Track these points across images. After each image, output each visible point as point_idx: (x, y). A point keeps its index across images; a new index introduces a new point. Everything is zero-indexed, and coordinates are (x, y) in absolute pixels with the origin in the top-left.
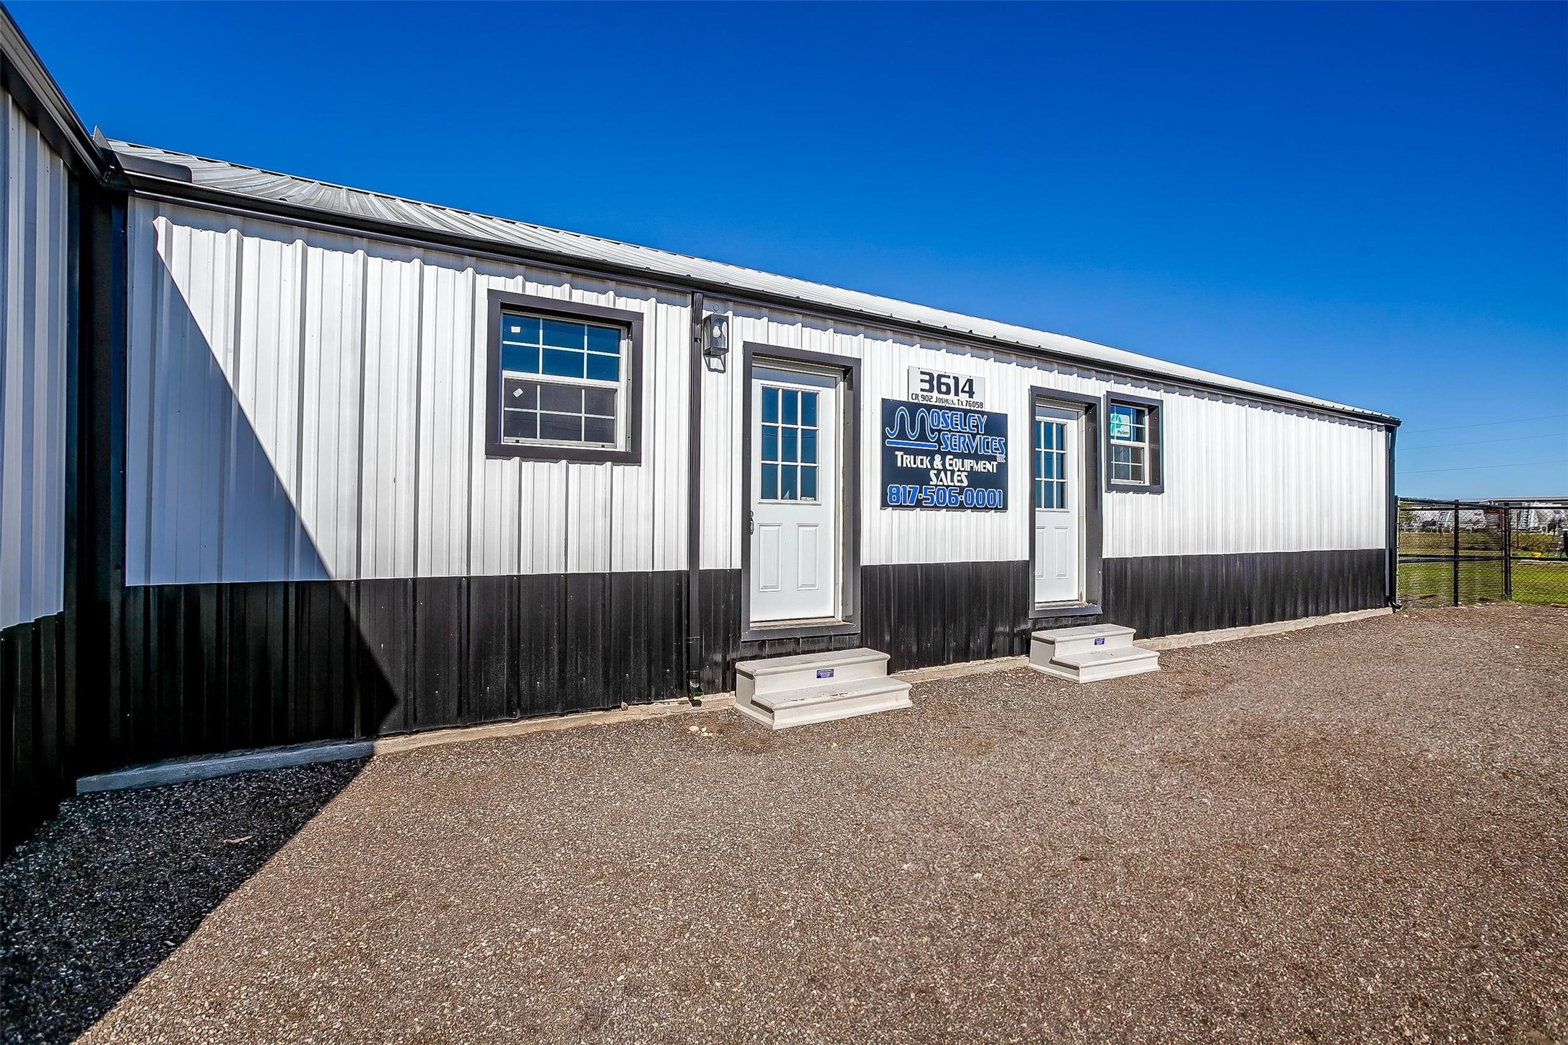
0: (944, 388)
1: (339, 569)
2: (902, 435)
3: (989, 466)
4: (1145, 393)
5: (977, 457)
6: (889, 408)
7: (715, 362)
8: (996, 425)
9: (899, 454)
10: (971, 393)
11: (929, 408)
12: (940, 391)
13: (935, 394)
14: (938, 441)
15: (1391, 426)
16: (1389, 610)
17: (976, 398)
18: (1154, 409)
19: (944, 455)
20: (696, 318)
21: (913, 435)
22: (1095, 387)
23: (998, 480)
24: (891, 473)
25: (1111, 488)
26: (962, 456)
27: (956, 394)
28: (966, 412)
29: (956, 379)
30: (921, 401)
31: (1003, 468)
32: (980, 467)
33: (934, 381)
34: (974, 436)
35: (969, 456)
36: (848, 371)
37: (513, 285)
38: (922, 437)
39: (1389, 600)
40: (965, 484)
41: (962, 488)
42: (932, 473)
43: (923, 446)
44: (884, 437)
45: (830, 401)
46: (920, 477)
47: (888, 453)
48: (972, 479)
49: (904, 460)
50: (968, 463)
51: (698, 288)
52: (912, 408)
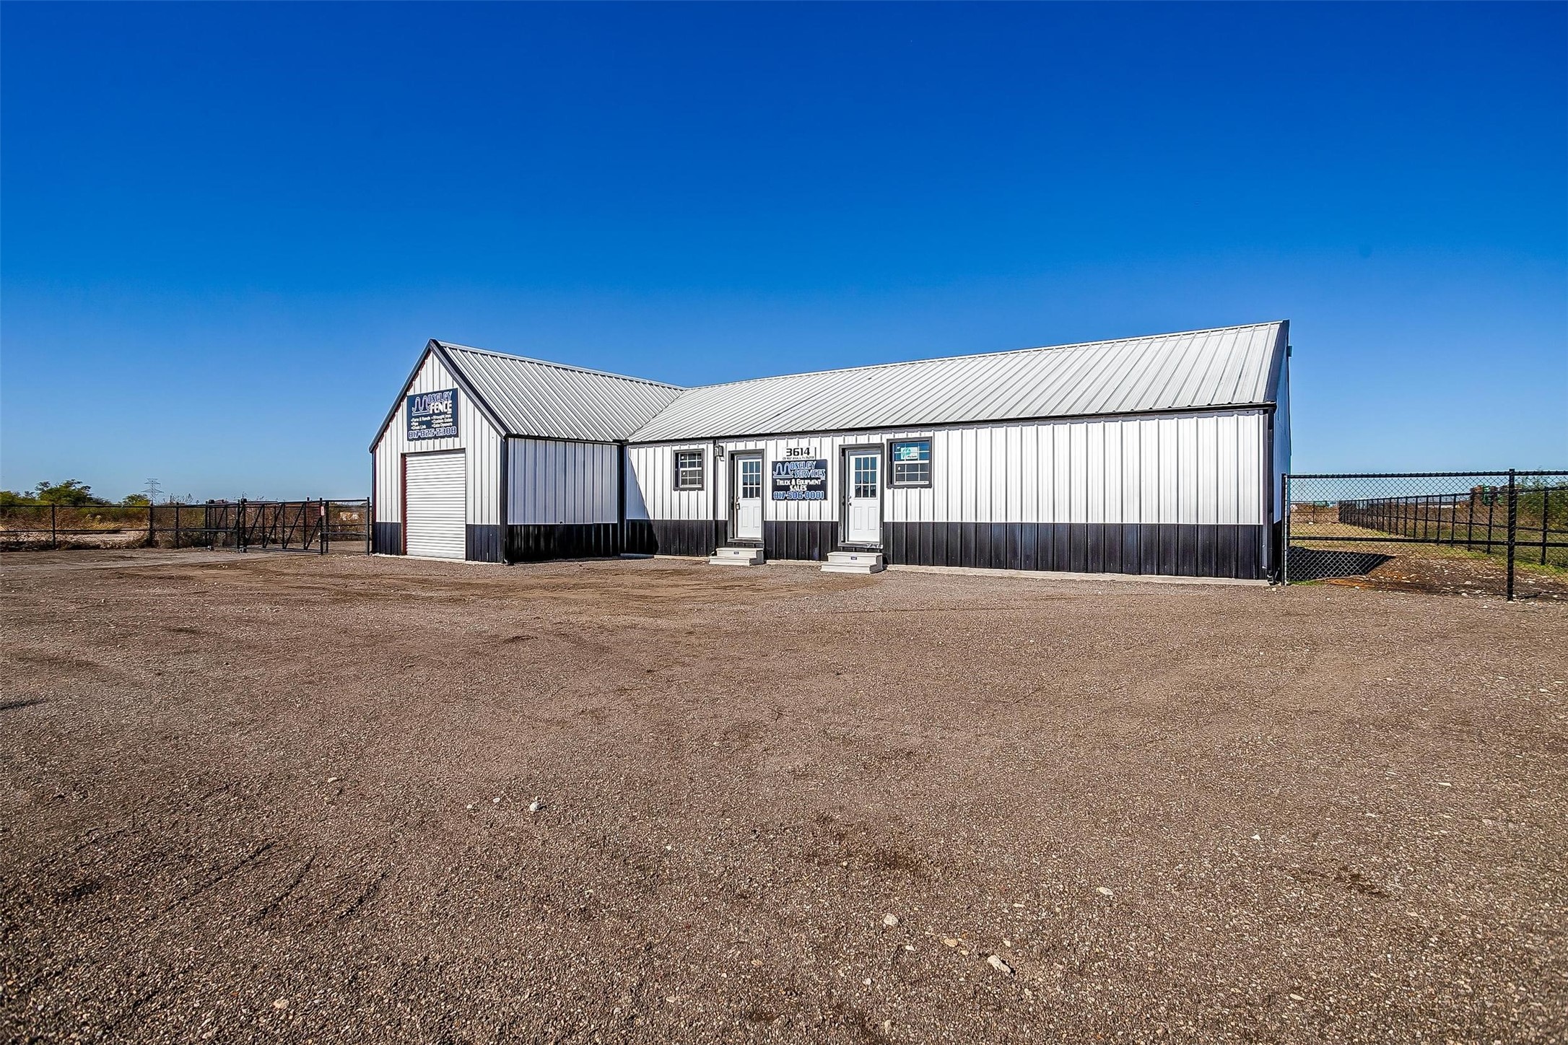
0: (796, 453)
1: (652, 518)
2: (779, 474)
3: (817, 482)
4: (920, 434)
5: (811, 479)
6: (775, 464)
7: (722, 458)
8: (821, 465)
9: (778, 480)
10: (808, 453)
11: (789, 462)
12: (794, 455)
13: (793, 456)
14: (794, 474)
17: (810, 455)
18: (930, 441)
19: (796, 479)
20: (716, 447)
21: (783, 474)
22: (880, 438)
23: (823, 487)
24: (776, 488)
26: (804, 479)
27: (802, 454)
28: (806, 461)
29: (802, 449)
30: (787, 460)
31: (825, 483)
32: (812, 482)
33: (792, 452)
34: (809, 470)
35: (807, 479)
36: (761, 453)
38: (787, 473)
39: (1267, 574)
40: (806, 489)
41: (804, 492)
42: (791, 487)
43: (787, 476)
44: (773, 475)
46: (786, 488)
47: (774, 481)
48: (810, 488)
49: (781, 483)
50: (807, 482)
51: (715, 439)
52: (783, 463)
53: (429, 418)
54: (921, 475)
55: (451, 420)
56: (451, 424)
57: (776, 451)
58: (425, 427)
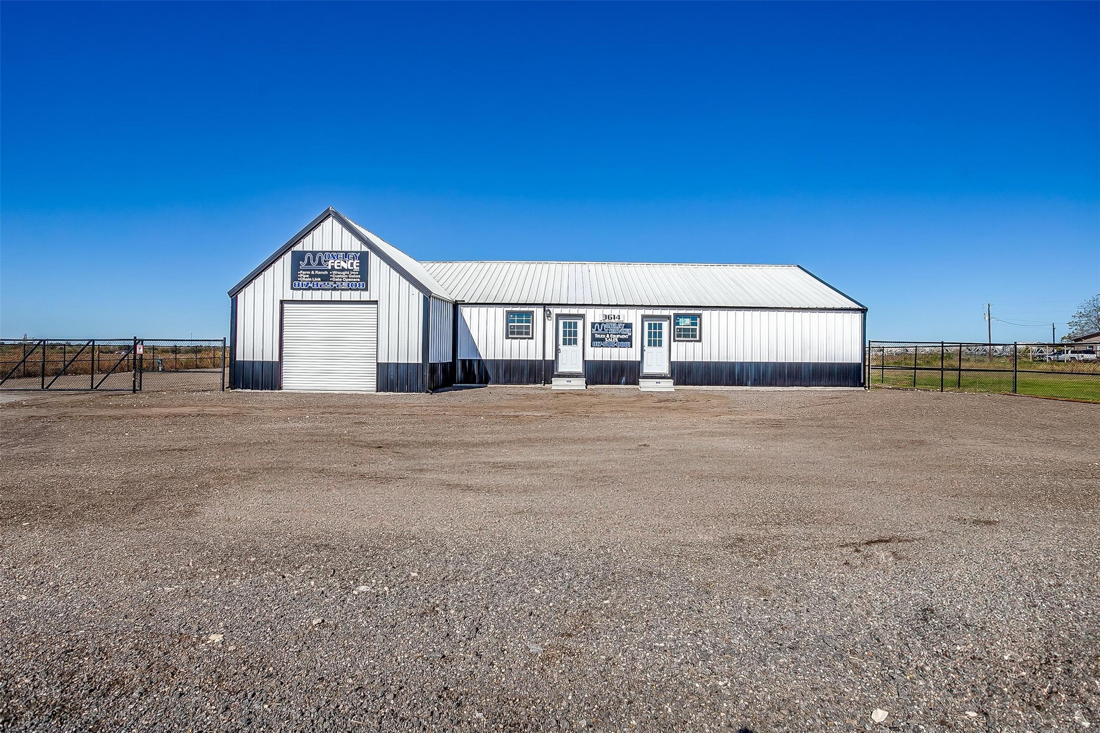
0: (610, 318)
2: (597, 330)
3: (625, 336)
4: (695, 312)
5: (621, 334)
6: (593, 324)
7: (549, 318)
8: (628, 326)
9: (596, 335)
10: (619, 319)
11: (605, 323)
12: (609, 319)
13: (607, 319)
14: (608, 331)
15: (864, 311)
16: (863, 389)
17: (621, 320)
18: (700, 316)
19: (610, 334)
20: (544, 310)
21: (600, 330)
22: (671, 312)
23: (630, 339)
24: (594, 339)
25: (675, 341)
26: (616, 334)
27: (614, 319)
28: (617, 323)
29: (614, 316)
30: (603, 322)
31: (630, 337)
32: (622, 337)
33: (606, 317)
34: (620, 329)
35: (618, 334)
36: (582, 316)
37: (510, 309)
38: (603, 330)
39: (862, 385)
40: (617, 341)
41: (616, 342)
42: (606, 339)
43: (603, 332)
44: (592, 331)
45: (580, 323)
46: (603, 340)
47: (593, 335)
48: (620, 340)
49: (597, 336)
50: (618, 336)
51: (544, 305)
52: (600, 324)
53: (326, 273)
54: (690, 334)
55: (359, 276)
56: (359, 280)
57: (594, 316)
58: (319, 279)
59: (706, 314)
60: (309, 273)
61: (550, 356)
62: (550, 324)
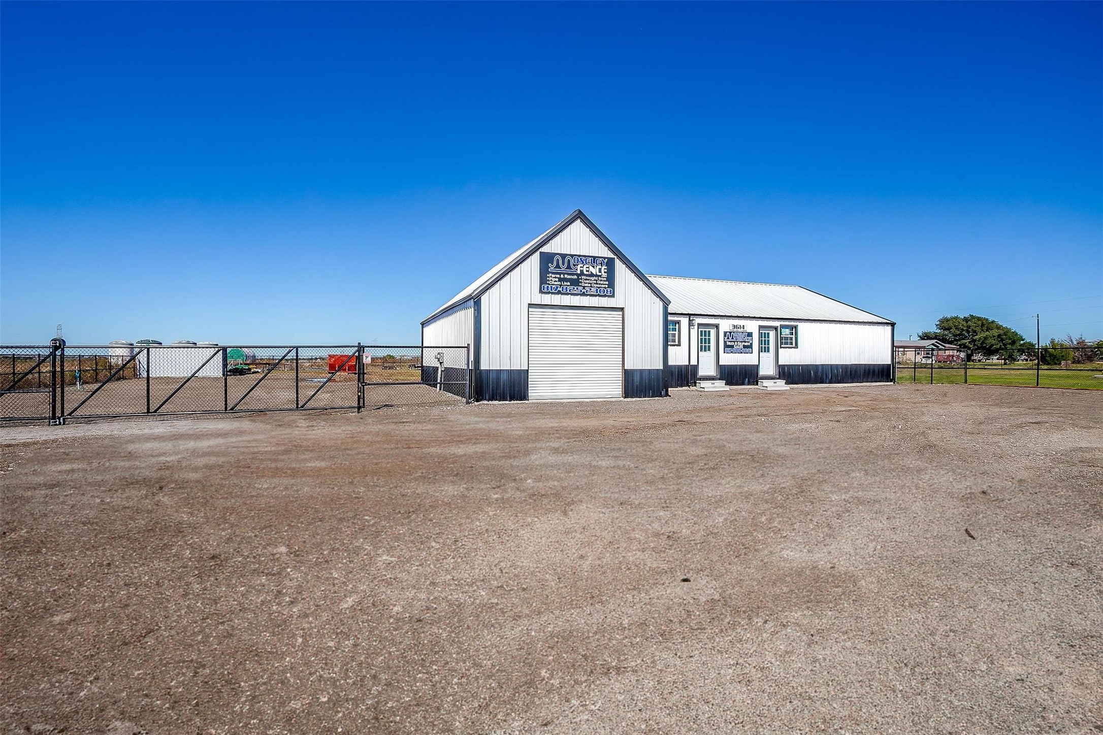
0: (737, 328)
2: (728, 338)
3: (748, 344)
4: (793, 323)
5: (745, 342)
6: (725, 333)
7: (692, 327)
8: (750, 335)
9: (727, 342)
11: (734, 332)
13: (735, 329)
14: (736, 339)
15: (893, 325)
16: (892, 383)
17: (745, 329)
18: (796, 327)
19: (737, 342)
20: (690, 320)
21: (730, 338)
22: (777, 324)
23: (751, 346)
24: (726, 346)
25: (781, 348)
26: (741, 342)
27: (740, 328)
28: (743, 332)
29: (740, 326)
30: (732, 331)
31: (751, 344)
32: (746, 344)
33: (735, 327)
34: (744, 337)
36: (716, 326)
38: (733, 338)
39: (893, 380)
41: (742, 349)
42: (735, 346)
43: (733, 340)
44: (724, 339)
45: (713, 332)
46: (732, 347)
47: (725, 342)
48: (745, 347)
49: (729, 343)
50: (743, 343)
51: (690, 315)
52: (730, 333)
53: (575, 277)
54: (791, 341)
55: (607, 283)
56: (607, 286)
57: (725, 325)
58: (569, 284)
59: (802, 326)
60: (558, 276)
61: (694, 362)
62: (694, 332)
